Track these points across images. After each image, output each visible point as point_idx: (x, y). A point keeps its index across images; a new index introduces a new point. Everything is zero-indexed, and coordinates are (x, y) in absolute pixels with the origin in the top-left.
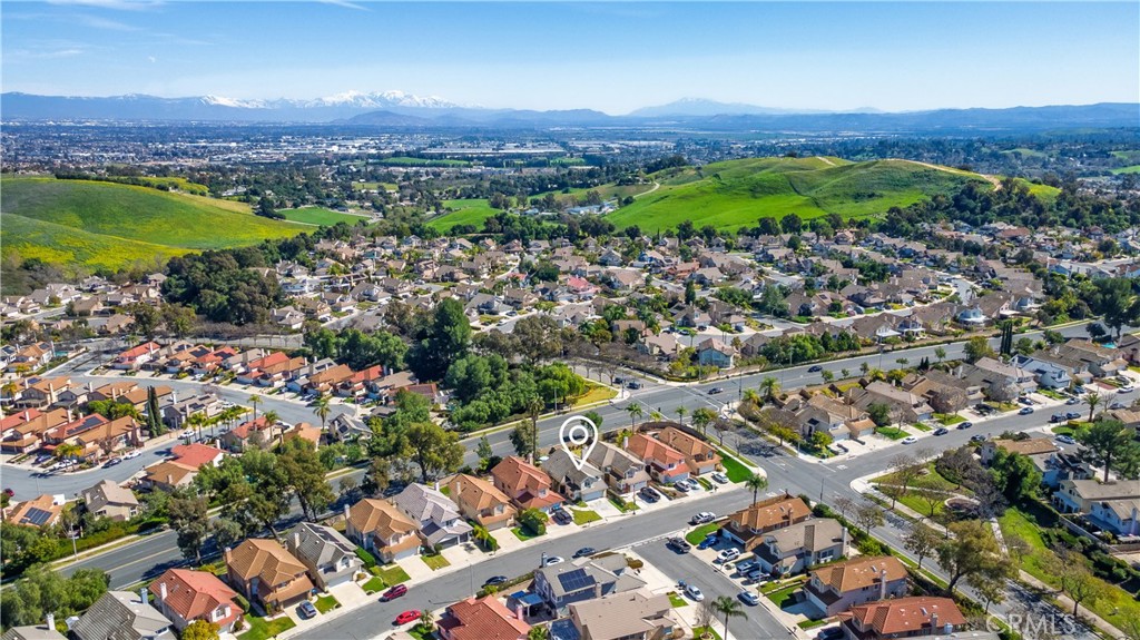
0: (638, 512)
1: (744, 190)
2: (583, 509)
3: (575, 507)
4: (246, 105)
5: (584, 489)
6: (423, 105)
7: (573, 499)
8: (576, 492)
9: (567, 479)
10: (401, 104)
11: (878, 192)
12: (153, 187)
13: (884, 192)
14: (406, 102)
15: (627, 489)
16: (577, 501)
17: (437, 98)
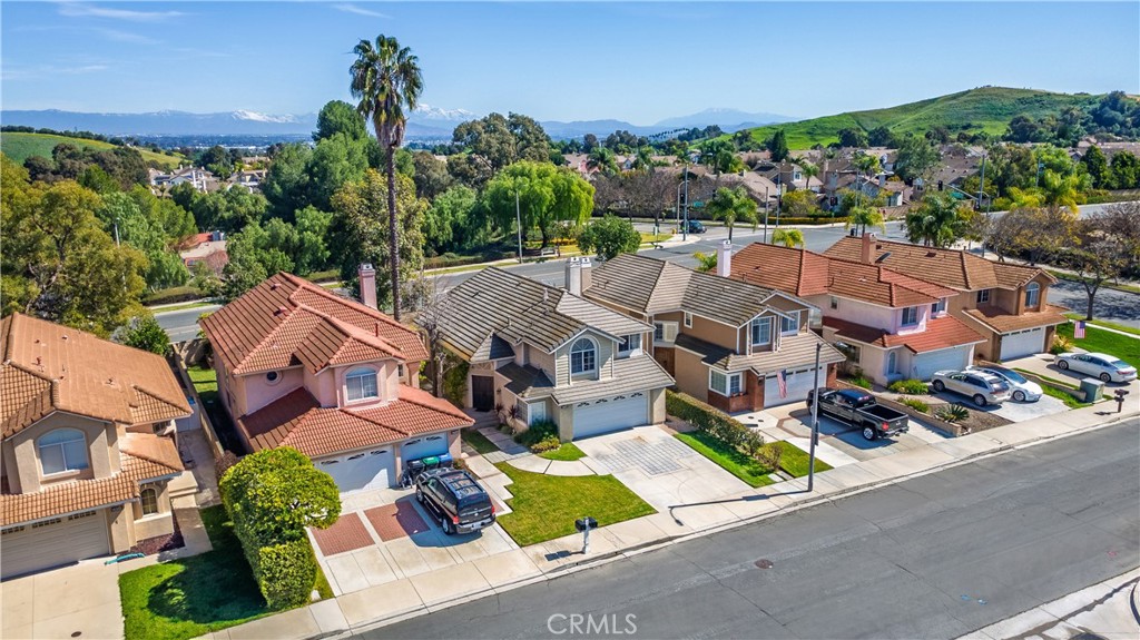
0: (823, 485)
1: (801, 133)
2: (560, 468)
3: (527, 462)
4: (276, 120)
5: (567, 386)
6: (449, 119)
7: (522, 426)
8: (530, 393)
9: (501, 347)
10: (427, 117)
11: (975, 123)
12: (105, 141)
13: (983, 123)
14: (433, 115)
15: (752, 391)
16: (542, 434)
17: (463, 111)
